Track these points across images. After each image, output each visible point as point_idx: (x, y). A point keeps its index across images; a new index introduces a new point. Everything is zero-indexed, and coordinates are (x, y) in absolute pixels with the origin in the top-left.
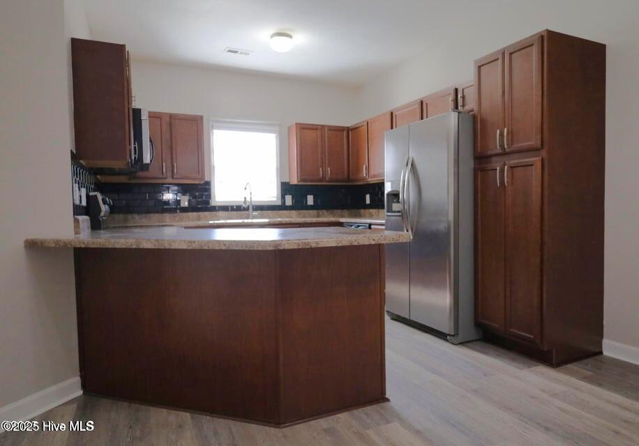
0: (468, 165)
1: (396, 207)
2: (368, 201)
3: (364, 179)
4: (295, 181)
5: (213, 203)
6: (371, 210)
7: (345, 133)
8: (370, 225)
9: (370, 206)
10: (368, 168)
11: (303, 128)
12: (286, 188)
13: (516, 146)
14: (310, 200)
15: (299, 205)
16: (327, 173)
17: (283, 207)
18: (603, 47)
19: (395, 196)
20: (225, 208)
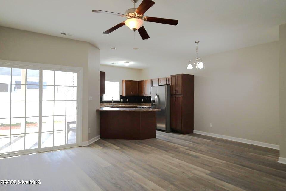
0: (169, 96)
1: (153, 103)
2: (143, 101)
3: (143, 95)
4: (124, 95)
5: (103, 101)
6: (144, 103)
7: (137, 83)
8: (146, 107)
9: (144, 102)
10: (144, 93)
11: (127, 81)
12: (121, 97)
13: (178, 93)
14: (127, 100)
15: (124, 102)
16: (132, 93)
17: (120, 102)
18: (193, 75)
19: (153, 101)
20: (106, 102)
